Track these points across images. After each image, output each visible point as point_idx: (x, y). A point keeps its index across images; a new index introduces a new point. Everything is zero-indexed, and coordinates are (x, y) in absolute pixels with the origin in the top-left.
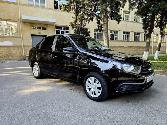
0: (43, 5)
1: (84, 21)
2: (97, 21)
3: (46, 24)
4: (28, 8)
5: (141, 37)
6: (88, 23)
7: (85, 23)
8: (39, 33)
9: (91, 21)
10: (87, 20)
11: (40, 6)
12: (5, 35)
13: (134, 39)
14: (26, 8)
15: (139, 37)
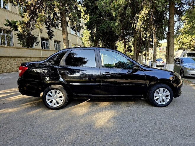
2: (46, 25)
5: (61, 46)
13: (55, 48)
15: (59, 45)
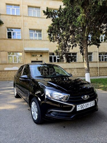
0: (40, 38)
1: (67, 48)
2: (80, 46)
3: (42, 53)
4: (30, 42)
6: (71, 49)
7: (69, 50)
8: (37, 59)
9: (74, 47)
10: (71, 47)
11: (38, 39)
12: (13, 63)
14: (28, 42)
